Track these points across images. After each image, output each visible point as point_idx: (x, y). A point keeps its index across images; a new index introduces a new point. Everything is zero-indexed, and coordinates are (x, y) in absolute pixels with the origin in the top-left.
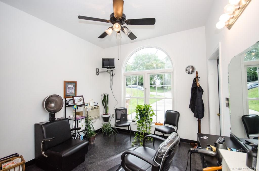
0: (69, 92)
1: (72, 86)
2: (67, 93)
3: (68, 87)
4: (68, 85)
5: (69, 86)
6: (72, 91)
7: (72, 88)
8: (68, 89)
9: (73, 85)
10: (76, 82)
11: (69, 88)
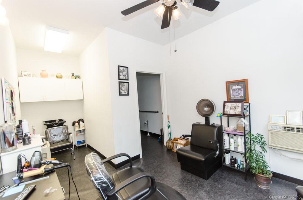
0: (234, 95)
1: (239, 87)
2: (232, 96)
3: (232, 89)
4: (232, 87)
5: (234, 87)
6: (239, 94)
7: (240, 89)
8: (232, 91)
9: (241, 86)
10: (247, 79)
11: (234, 90)
